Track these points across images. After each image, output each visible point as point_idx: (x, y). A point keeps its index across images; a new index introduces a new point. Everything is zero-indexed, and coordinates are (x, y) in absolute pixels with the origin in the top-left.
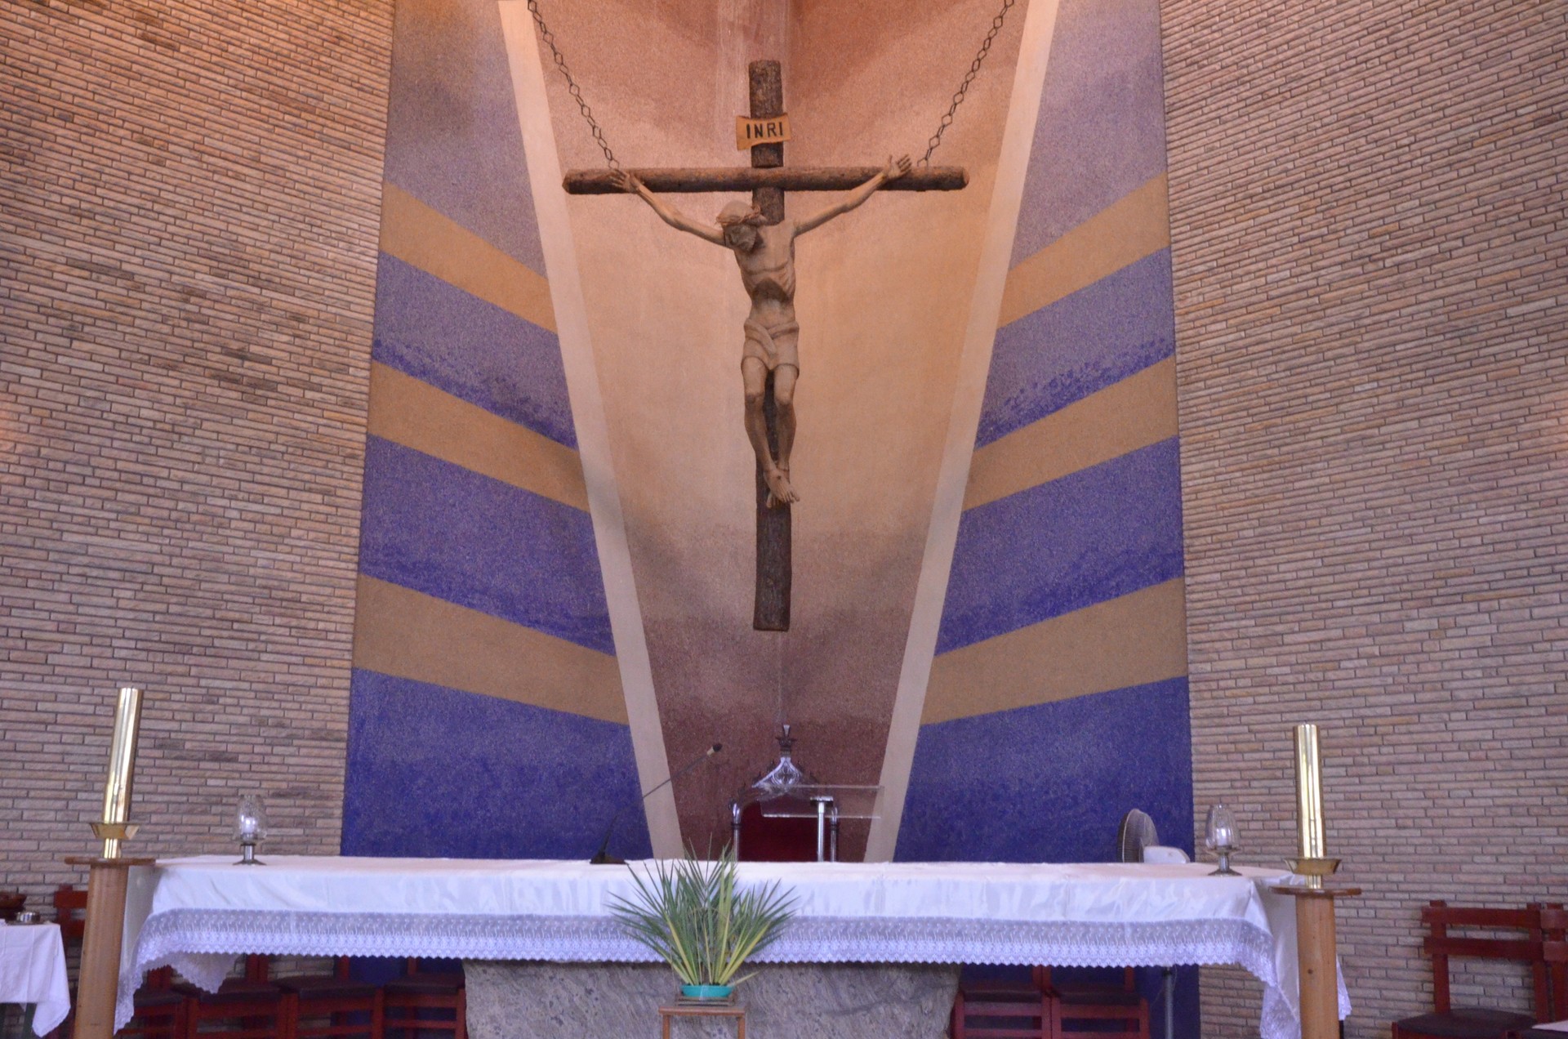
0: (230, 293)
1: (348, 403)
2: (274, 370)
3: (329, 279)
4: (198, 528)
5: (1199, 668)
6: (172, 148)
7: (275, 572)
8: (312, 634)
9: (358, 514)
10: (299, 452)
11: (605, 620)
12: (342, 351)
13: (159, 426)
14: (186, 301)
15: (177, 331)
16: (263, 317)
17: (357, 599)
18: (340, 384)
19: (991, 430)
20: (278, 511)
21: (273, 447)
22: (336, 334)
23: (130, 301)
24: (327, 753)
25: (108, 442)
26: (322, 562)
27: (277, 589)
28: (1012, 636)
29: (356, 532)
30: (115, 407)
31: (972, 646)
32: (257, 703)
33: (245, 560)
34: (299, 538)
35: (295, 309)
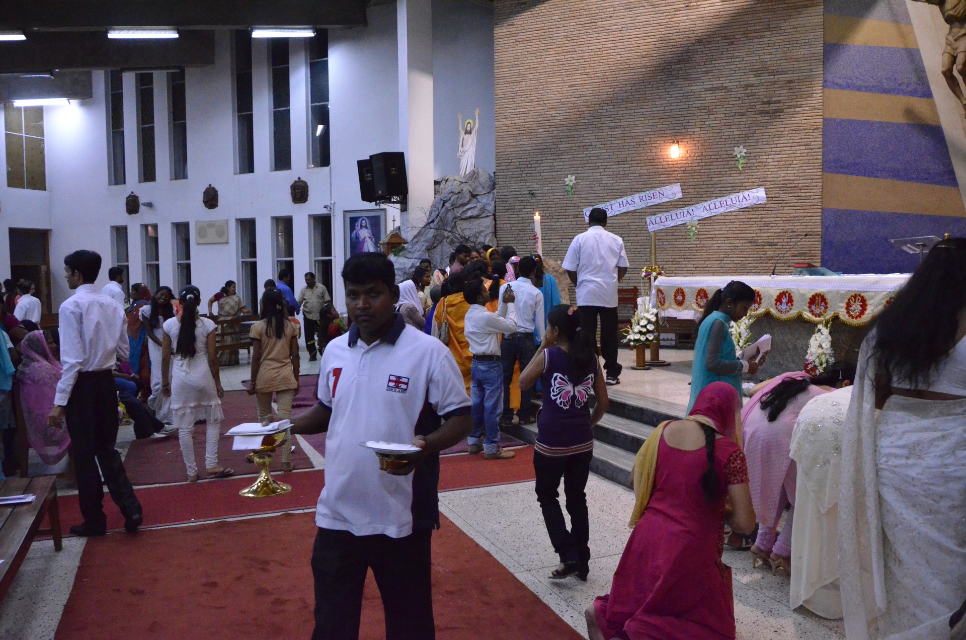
0: (762, 81)
1: (814, 108)
2: (782, 104)
3: (802, 62)
4: (758, 168)
6: (736, 37)
7: (787, 178)
8: (804, 198)
9: (821, 150)
10: (794, 132)
12: (809, 89)
13: (740, 136)
14: (746, 90)
15: (744, 101)
16: (776, 86)
17: (822, 182)
18: (809, 102)
20: (788, 156)
21: (783, 133)
22: (806, 83)
23: (727, 97)
24: (813, 240)
25: (724, 146)
26: (807, 171)
27: (789, 184)
29: (820, 157)
30: (725, 134)
32: (784, 224)
33: (775, 176)
34: (797, 164)
35: (788, 79)
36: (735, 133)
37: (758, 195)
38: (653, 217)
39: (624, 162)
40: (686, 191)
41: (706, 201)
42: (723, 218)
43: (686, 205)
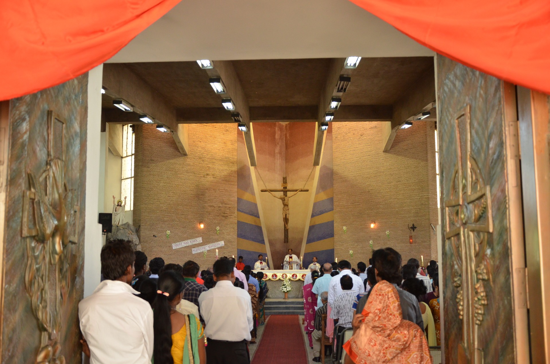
0: (223, 206)
1: (235, 217)
2: (228, 214)
3: (232, 202)
4: (222, 234)
5: (335, 248)
6: (217, 190)
7: (229, 238)
8: (233, 245)
9: (237, 230)
10: (230, 224)
11: (264, 240)
12: (234, 211)
13: (218, 223)
14: (219, 208)
15: (219, 212)
16: (226, 208)
17: (237, 240)
18: (234, 215)
19: (313, 216)
20: (229, 231)
21: (228, 224)
22: (234, 209)
23: (214, 209)
25: (214, 226)
26: (234, 237)
27: (230, 240)
28: (315, 242)
29: (237, 232)
31: (310, 244)
33: (226, 237)
34: (231, 234)
35: (229, 206)
36: (216, 222)
37: (222, 243)
38: (194, 249)
39: (185, 227)
40: (203, 240)
41: (208, 244)
42: (213, 250)
43: (203, 245)
